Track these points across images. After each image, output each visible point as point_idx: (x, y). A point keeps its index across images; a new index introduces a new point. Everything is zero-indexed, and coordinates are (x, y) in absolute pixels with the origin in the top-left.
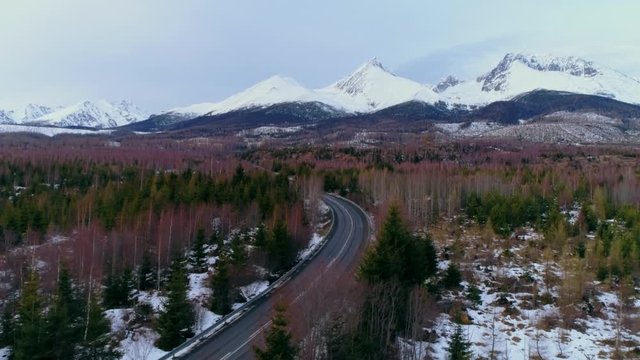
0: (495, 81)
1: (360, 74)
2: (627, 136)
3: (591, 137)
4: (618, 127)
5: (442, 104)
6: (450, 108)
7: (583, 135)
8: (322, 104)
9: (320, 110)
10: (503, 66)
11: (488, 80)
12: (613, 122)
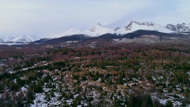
0: (129, 28)
1: (95, 27)
2: (162, 41)
3: (152, 42)
4: (159, 39)
5: (115, 34)
6: (117, 35)
7: (150, 41)
9: (84, 36)
10: (131, 24)
11: (127, 27)
12: (158, 37)
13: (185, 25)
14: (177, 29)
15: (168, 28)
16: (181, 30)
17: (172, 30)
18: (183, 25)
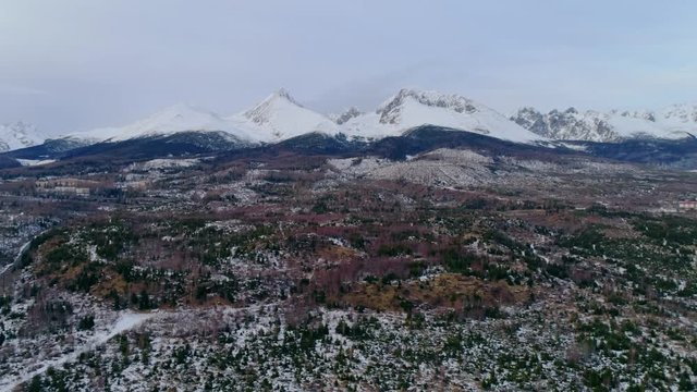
0: (391, 114)
1: (267, 104)
2: (496, 177)
4: (489, 166)
5: (342, 136)
6: (349, 139)
8: (226, 134)
9: (223, 140)
10: (398, 101)
11: (385, 113)
12: (486, 160)
13: (574, 115)
14: (549, 128)
15: (520, 121)
16: (563, 131)
17: (534, 129)
18: (568, 115)
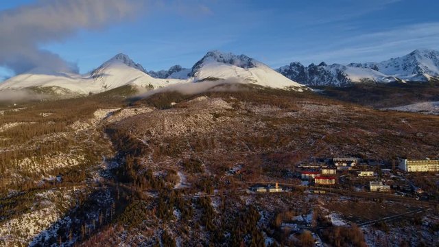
16: (316, 78)
18: (320, 67)
